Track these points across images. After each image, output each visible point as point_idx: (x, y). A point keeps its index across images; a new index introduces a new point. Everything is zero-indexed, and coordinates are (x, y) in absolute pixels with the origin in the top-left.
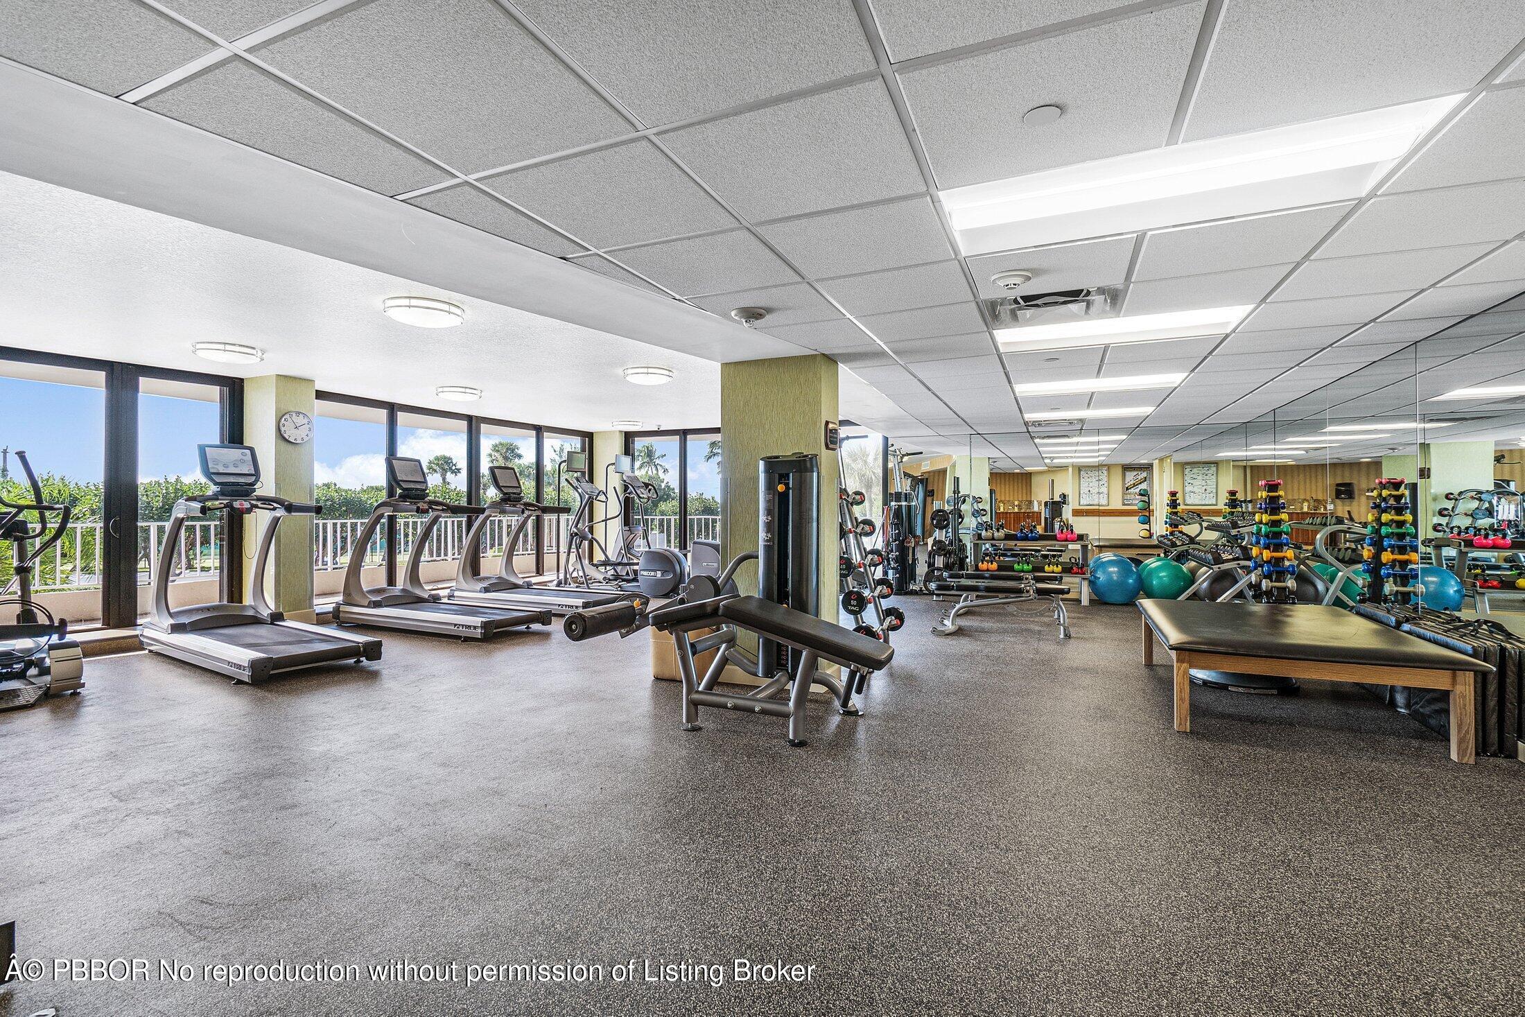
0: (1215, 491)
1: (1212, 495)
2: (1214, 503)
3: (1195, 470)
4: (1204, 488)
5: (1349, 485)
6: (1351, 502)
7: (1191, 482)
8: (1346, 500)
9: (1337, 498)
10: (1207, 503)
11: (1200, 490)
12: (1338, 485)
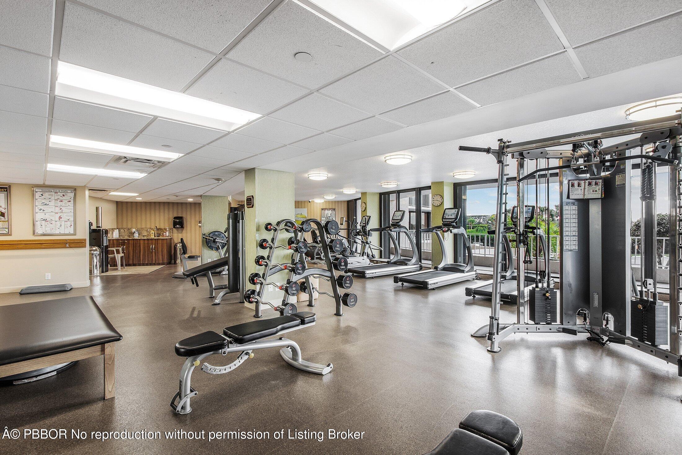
0: (72, 219)
1: (69, 223)
2: (72, 232)
3: (46, 195)
4: (59, 215)
5: (181, 218)
6: (182, 230)
7: (42, 207)
8: (180, 229)
9: (174, 227)
10: (62, 232)
11: (52, 218)
12: (175, 218)
